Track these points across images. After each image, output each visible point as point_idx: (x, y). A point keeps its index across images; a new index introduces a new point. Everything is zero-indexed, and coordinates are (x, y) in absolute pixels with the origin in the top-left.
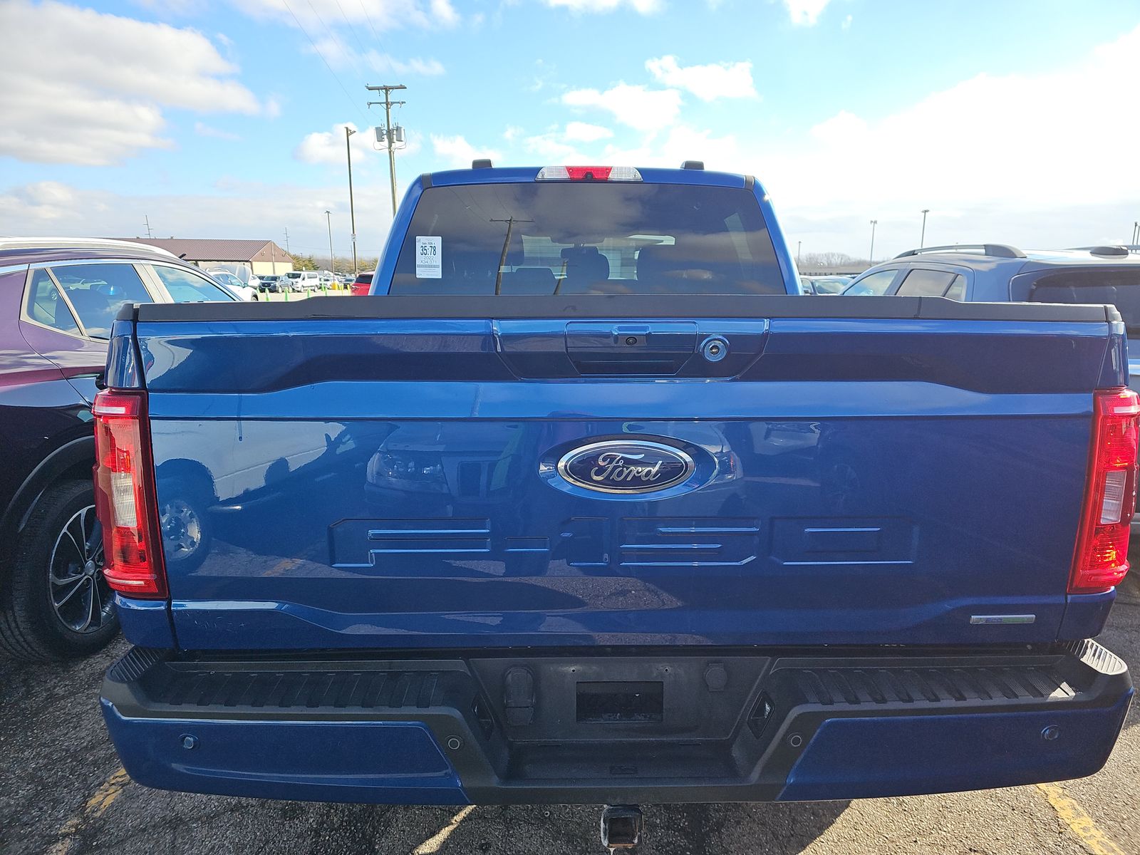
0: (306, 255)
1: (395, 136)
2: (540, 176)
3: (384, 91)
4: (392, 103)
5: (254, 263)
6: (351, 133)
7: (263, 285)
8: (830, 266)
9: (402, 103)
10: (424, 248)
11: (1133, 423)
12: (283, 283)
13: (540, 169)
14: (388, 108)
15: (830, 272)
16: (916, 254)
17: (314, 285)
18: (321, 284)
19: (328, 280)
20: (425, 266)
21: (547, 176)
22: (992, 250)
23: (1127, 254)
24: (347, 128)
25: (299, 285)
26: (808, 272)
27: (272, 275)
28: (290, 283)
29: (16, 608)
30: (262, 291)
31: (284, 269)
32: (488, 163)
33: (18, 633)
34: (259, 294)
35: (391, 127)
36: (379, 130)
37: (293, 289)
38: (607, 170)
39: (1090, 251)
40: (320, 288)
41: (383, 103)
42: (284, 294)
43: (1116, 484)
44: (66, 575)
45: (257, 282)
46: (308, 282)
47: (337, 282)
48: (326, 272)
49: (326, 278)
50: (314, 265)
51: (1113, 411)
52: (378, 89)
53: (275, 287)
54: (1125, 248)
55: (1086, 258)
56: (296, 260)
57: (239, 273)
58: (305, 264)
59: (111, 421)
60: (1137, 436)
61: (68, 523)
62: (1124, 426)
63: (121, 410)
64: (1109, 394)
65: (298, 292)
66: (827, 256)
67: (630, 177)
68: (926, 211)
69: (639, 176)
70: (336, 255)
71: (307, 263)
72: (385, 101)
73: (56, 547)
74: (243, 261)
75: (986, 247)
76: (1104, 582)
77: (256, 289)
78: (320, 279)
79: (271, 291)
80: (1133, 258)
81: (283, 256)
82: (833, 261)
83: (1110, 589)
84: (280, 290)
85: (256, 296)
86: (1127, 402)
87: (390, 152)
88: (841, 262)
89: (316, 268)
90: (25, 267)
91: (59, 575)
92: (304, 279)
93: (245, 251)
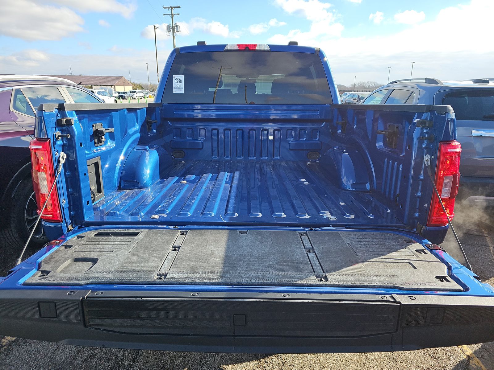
0: (138, 83)
1: (175, 29)
2: (226, 48)
3: (171, 9)
4: (174, 14)
5: (116, 86)
6: (157, 28)
7: (120, 96)
8: (369, 87)
9: (179, 14)
10: (176, 80)
11: (457, 156)
12: (128, 95)
13: (226, 45)
14: (172, 17)
15: (369, 90)
16: (397, 83)
17: (141, 96)
18: (144, 96)
19: (147, 94)
20: (177, 88)
21: (229, 49)
22: (429, 81)
23: (489, 82)
24: (155, 26)
25: (135, 96)
26: (359, 90)
27: (123, 91)
28: (131, 95)
29: (12, 228)
30: (119, 98)
31: (129, 89)
32: (204, 43)
33: (13, 237)
34: (118, 100)
35: (174, 25)
36: (168, 27)
37: (133, 98)
38: (255, 46)
39: (472, 81)
40: (144, 97)
41: (170, 14)
42: (128, 100)
43: (448, 181)
44: (32, 215)
45: (117, 95)
46: (138, 95)
47: (151, 95)
48: (147, 90)
49: (146, 93)
50: (141, 87)
51: (448, 150)
52: (168, 8)
53: (125, 97)
54: (488, 80)
55: (471, 84)
56: (134, 85)
57: (108, 91)
58: (137, 87)
59: (37, 151)
60: (459, 161)
61: (32, 194)
62: (453, 157)
63: (40, 147)
64: (448, 143)
65: (135, 99)
66: (368, 83)
67: (265, 49)
68: (413, 63)
69: (269, 48)
70: (151, 83)
71: (138, 86)
72: (171, 13)
73: (27, 204)
74: (111, 85)
75: (426, 79)
76: (444, 222)
77: (116, 98)
78: (144, 93)
79: (123, 99)
80: (492, 84)
81: (128, 83)
82: (371, 85)
83: (446, 225)
84: (127, 98)
85: (116, 101)
86: (455, 147)
87: (173, 37)
88: (374, 86)
89: (142, 88)
90: (11, 88)
91: (29, 215)
92: (137, 93)
93: (112, 81)
